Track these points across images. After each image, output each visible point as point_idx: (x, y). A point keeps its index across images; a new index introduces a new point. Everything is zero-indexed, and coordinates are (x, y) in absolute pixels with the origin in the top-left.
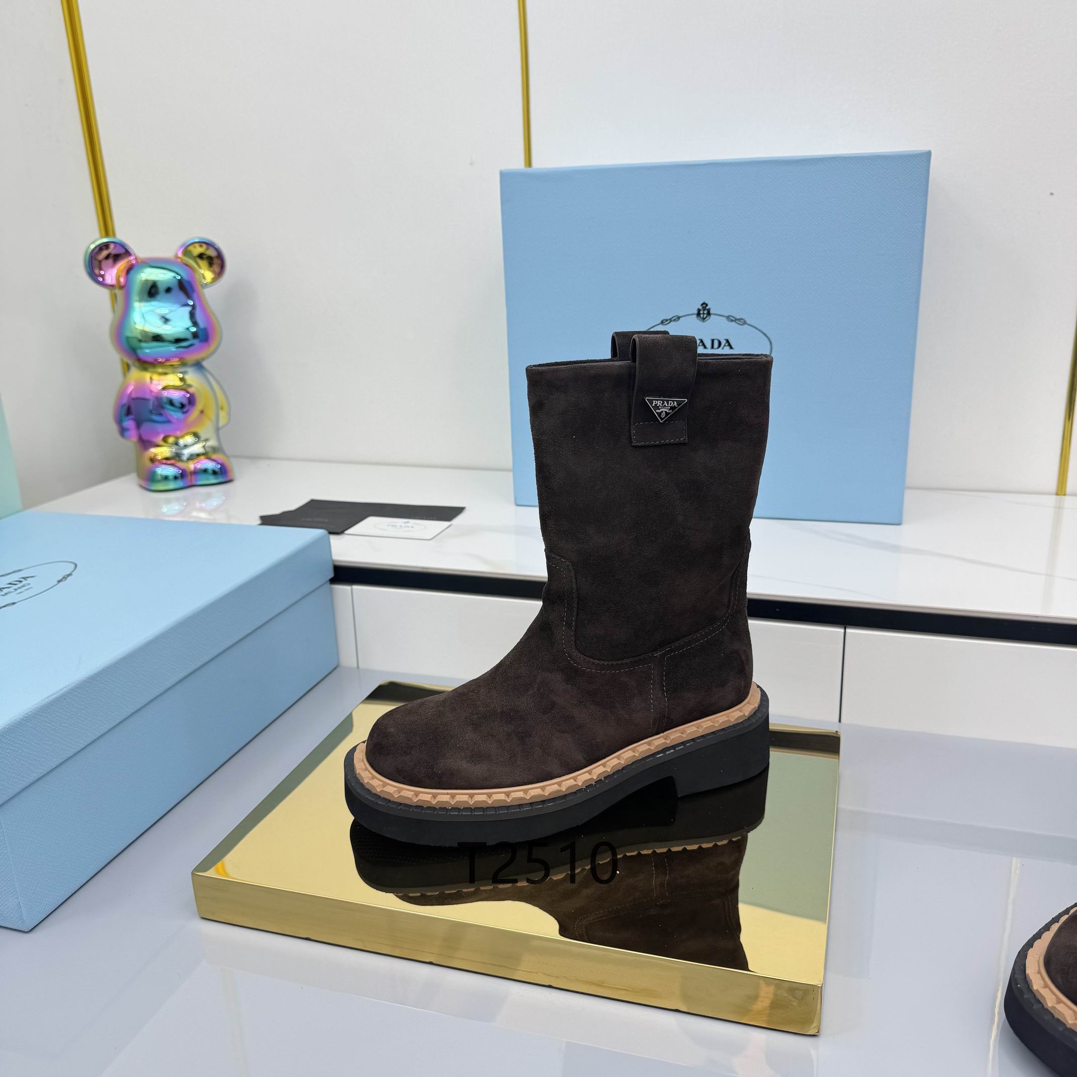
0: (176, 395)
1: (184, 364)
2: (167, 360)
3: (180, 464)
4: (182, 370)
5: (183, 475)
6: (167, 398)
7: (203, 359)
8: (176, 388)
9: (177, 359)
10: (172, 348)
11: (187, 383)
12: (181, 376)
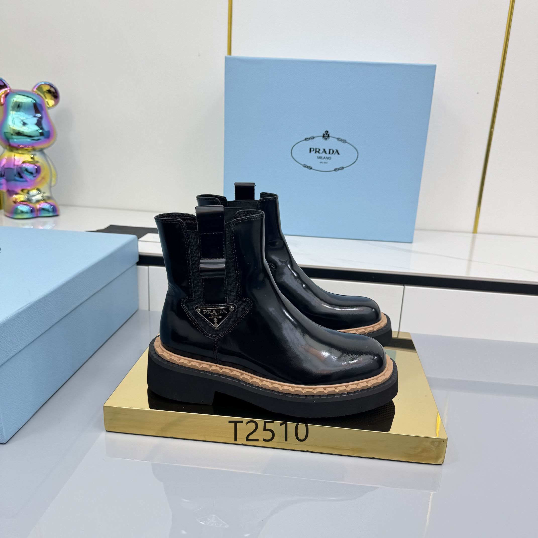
0: (30, 167)
1: (34, 150)
2: (25, 146)
3: (31, 205)
4: (33, 153)
5: (32, 211)
6: (25, 168)
7: (45, 148)
8: (29, 162)
9: (31, 147)
10: (29, 140)
11: (35, 160)
12: (32, 156)
